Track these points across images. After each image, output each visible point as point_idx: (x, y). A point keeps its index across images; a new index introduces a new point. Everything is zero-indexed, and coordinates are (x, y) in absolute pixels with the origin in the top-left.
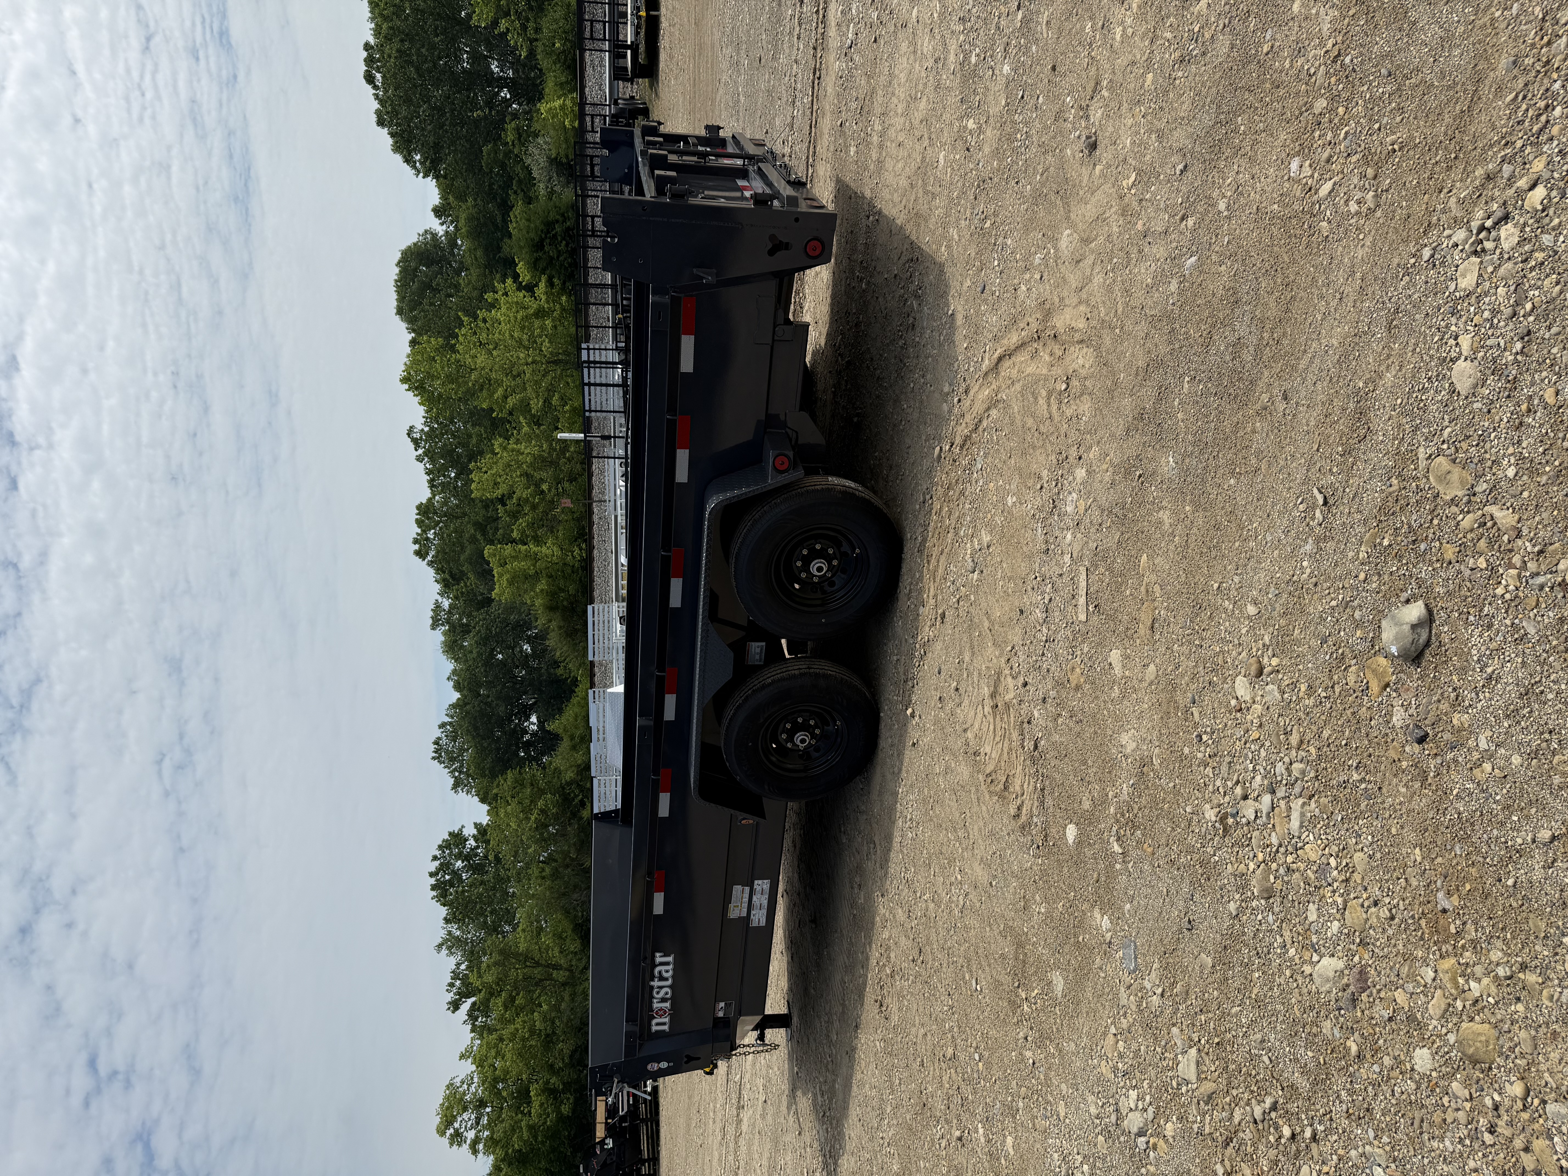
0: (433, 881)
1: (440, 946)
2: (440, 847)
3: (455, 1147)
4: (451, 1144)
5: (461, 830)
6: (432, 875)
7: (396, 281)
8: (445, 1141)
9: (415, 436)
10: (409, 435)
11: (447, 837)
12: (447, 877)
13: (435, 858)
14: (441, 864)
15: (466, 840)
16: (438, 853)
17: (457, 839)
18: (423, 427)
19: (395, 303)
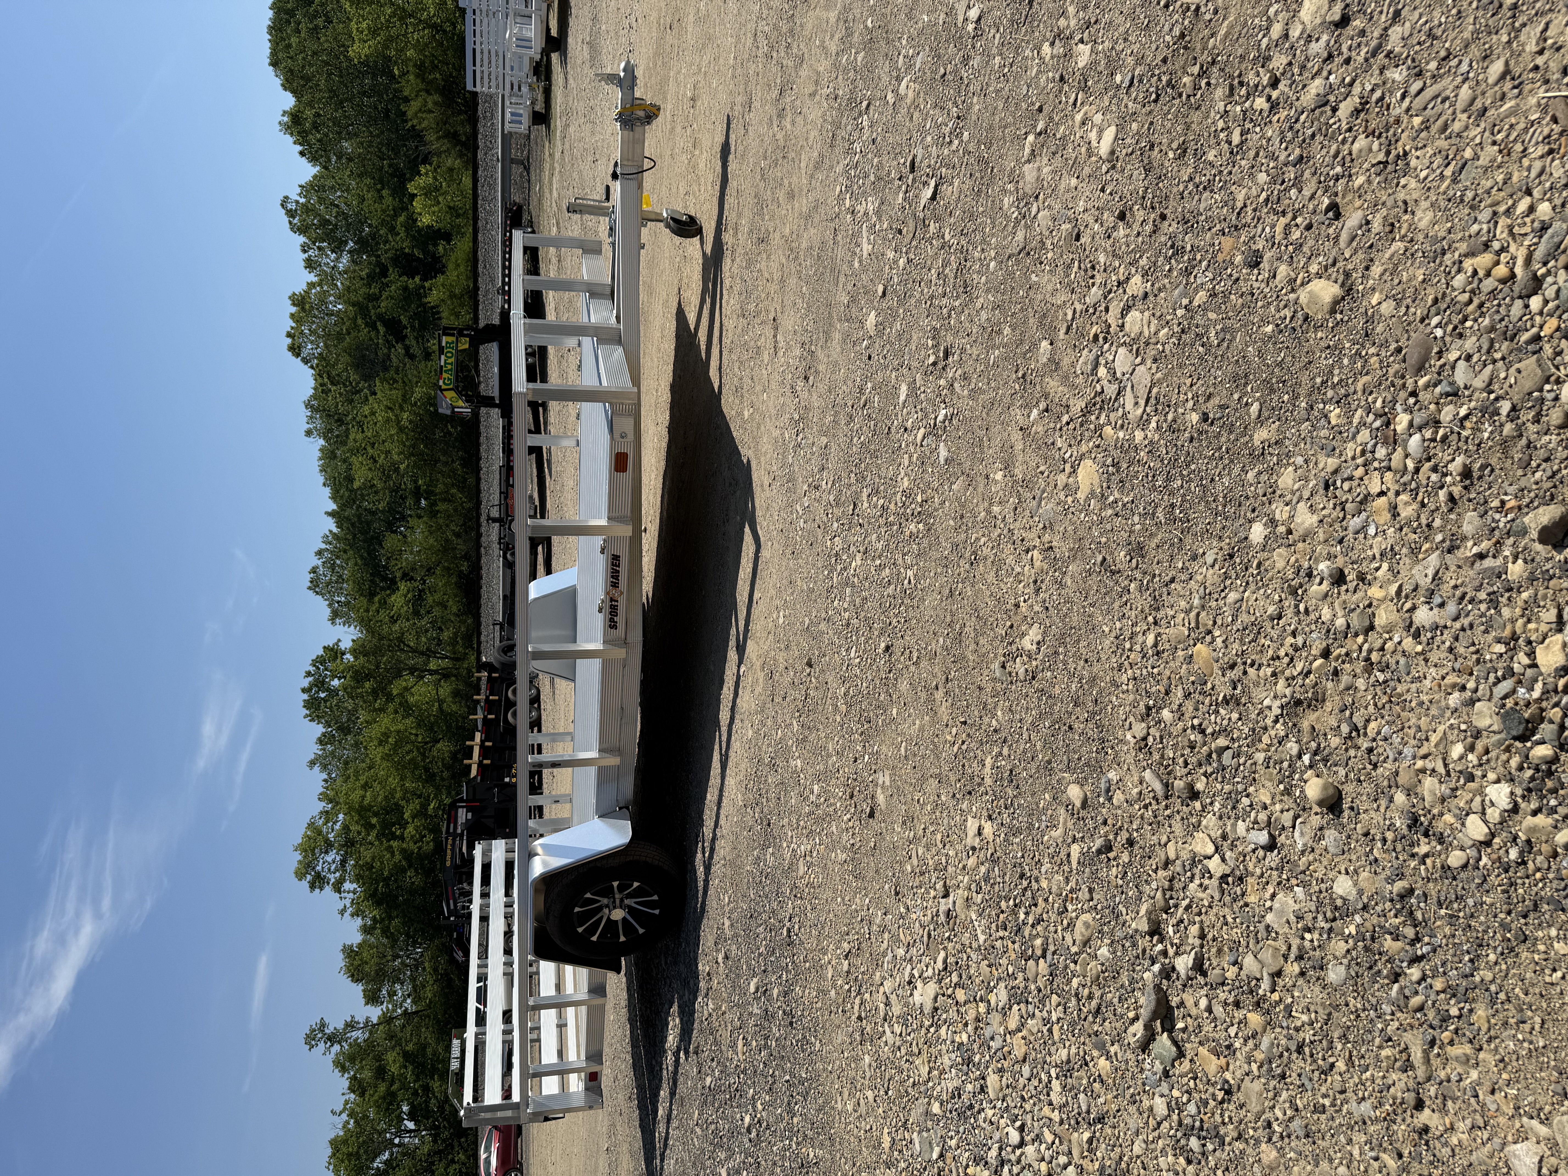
0: (306, 697)
1: (312, 763)
2: (314, 663)
3: (317, 890)
4: (312, 887)
5: (337, 644)
6: (304, 690)
7: (269, 27)
8: (305, 884)
9: (289, 206)
10: (282, 205)
11: (321, 652)
12: (322, 695)
13: (309, 674)
14: (316, 680)
15: (343, 654)
16: (312, 669)
17: (333, 653)
18: (298, 198)
19: (268, 52)
